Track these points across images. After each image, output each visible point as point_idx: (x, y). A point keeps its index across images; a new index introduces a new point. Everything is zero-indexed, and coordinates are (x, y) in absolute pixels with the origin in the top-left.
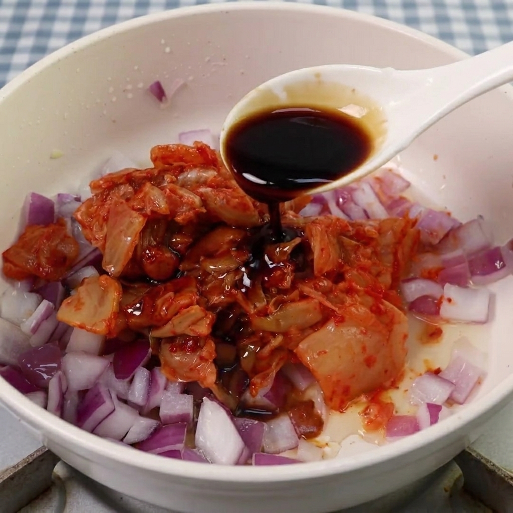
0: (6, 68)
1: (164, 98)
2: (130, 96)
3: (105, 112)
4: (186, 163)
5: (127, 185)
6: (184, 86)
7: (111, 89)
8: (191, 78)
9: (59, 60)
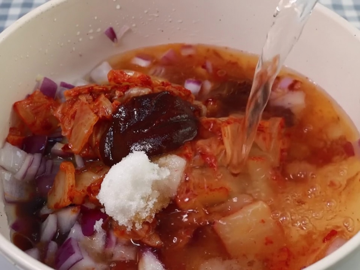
0: (4, 18)
1: (115, 39)
2: (91, 38)
3: (74, 49)
4: (130, 83)
5: (89, 95)
6: (129, 31)
7: (78, 33)
8: (134, 25)
9: (42, 13)
